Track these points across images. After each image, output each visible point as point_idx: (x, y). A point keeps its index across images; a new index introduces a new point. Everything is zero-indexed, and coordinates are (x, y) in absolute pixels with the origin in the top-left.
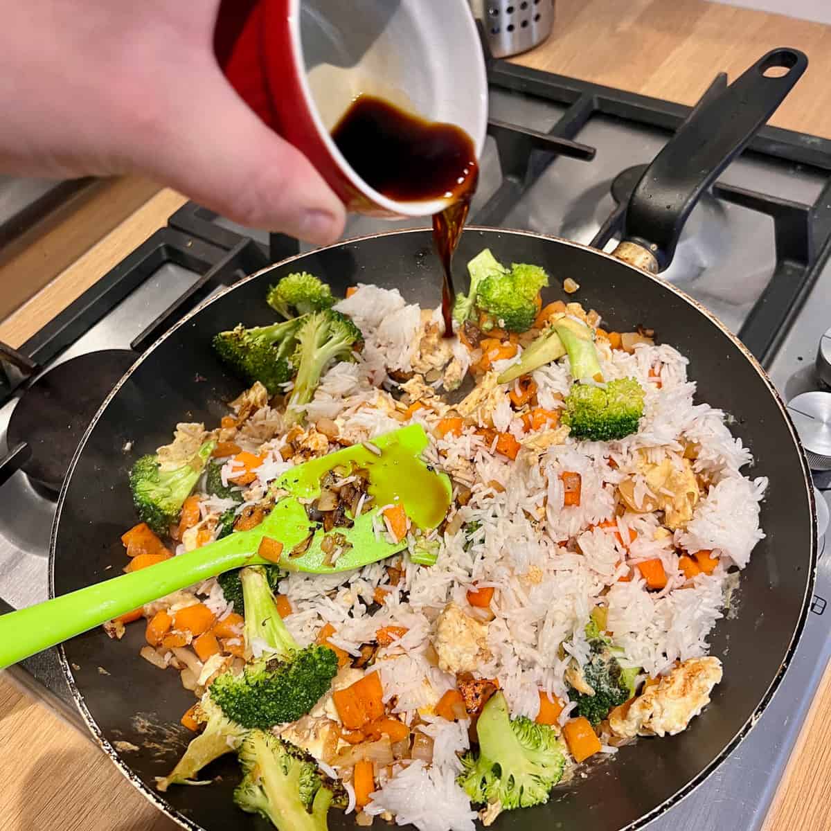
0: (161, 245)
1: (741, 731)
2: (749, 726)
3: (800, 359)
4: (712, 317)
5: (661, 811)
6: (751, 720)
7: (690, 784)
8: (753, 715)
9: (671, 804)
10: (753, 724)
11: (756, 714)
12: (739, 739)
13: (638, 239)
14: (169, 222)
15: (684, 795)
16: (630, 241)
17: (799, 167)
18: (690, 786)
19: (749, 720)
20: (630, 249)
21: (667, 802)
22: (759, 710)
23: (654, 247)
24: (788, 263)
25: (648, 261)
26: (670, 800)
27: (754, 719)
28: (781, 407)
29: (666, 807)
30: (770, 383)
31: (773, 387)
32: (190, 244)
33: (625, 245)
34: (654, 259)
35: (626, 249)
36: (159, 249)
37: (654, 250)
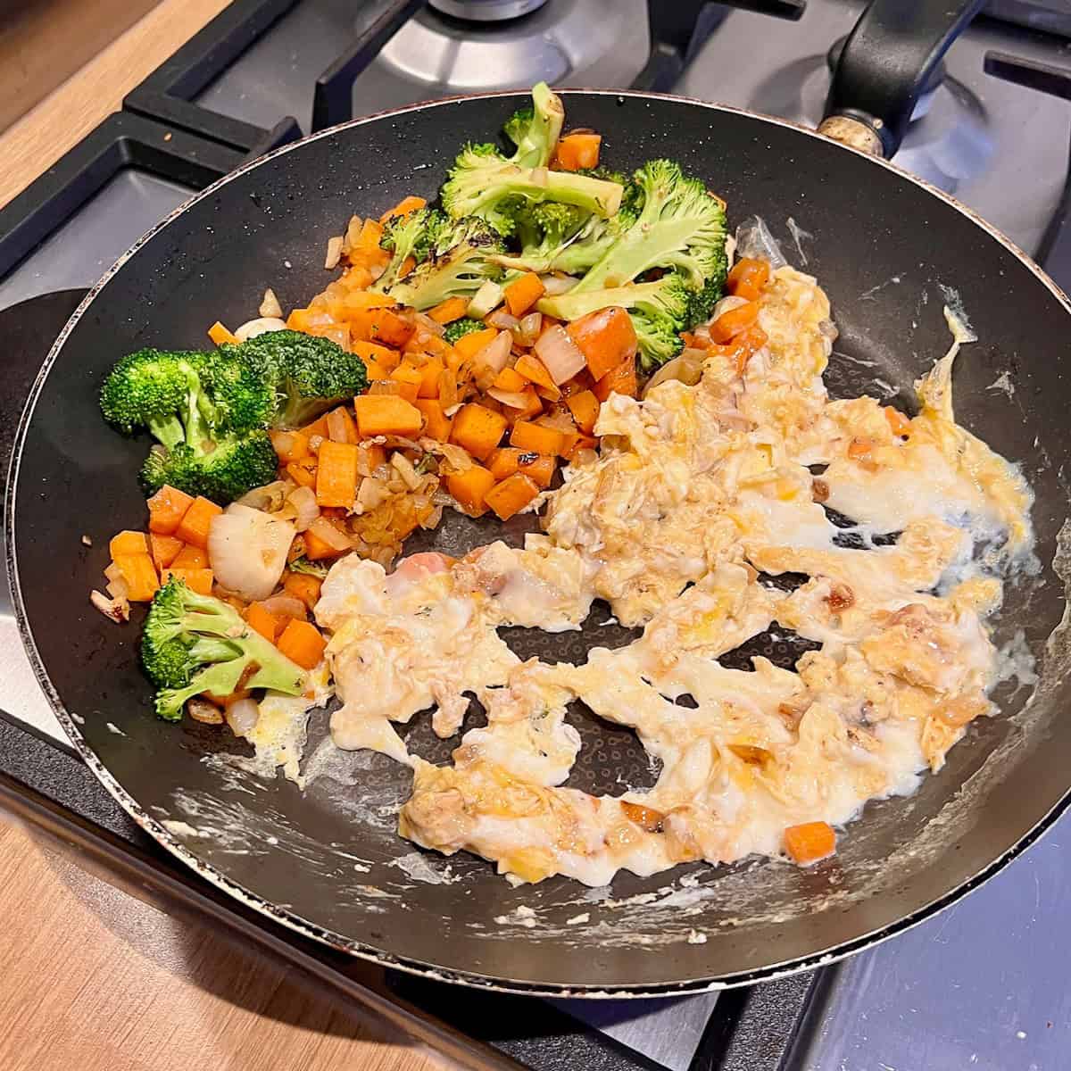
0: (121, 138)
4: (976, 217)
5: (1004, 862)
7: (1038, 824)
9: (1017, 852)
13: (853, 112)
14: (125, 106)
15: (1033, 841)
16: (841, 114)
18: (1038, 828)
20: (843, 126)
21: (1011, 850)
23: (878, 123)
25: (870, 144)
29: (1011, 856)
32: (168, 137)
33: (835, 120)
34: (878, 142)
35: (837, 125)
36: (117, 145)
37: (879, 127)
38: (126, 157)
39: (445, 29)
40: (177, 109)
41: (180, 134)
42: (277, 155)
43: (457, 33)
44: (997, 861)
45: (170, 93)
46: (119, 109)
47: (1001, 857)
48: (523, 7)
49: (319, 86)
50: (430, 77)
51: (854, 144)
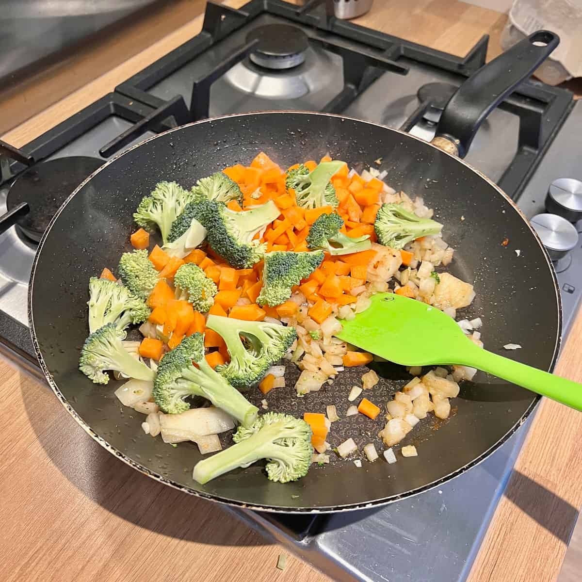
0: (111, 103)
1: (513, 428)
2: (519, 425)
3: (534, 202)
5: (461, 472)
6: (520, 422)
7: (480, 457)
8: (521, 419)
9: (467, 468)
10: (521, 424)
11: (523, 418)
12: (512, 432)
13: (447, 135)
14: (116, 90)
15: (476, 464)
16: (441, 136)
17: (528, 100)
18: (479, 458)
19: (518, 422)
20: (441, 141)
21: (465, 467)
22: (525, 416)
23: (457, 141)
24: (525, 148)
25: (452, 150)
26: (467, 465)
27: (521, 421)
28: (539, 242)
29: (464, 469)
30: (532, 227)
31: (534, 230)
32: (131, 104)
33: (438, 138)
34: (456, 149)
35: (439, 141)
36: (109, 106)
37: (458, 143)
38: (112, 110)
39: (257, 71)
40: (138, 94)
41: (136, 103)
42: (184, 127)
43: (262, 73)
44: (457, 471)
45: (135, 86)
46: (113, 91)
47: (460, 469)
48: (291, 64)
49: (195, 84)
50: (248, 90)
51: (446, 150)
